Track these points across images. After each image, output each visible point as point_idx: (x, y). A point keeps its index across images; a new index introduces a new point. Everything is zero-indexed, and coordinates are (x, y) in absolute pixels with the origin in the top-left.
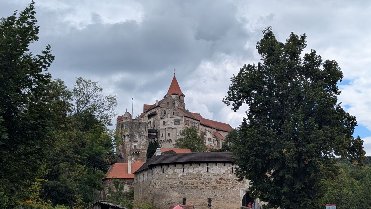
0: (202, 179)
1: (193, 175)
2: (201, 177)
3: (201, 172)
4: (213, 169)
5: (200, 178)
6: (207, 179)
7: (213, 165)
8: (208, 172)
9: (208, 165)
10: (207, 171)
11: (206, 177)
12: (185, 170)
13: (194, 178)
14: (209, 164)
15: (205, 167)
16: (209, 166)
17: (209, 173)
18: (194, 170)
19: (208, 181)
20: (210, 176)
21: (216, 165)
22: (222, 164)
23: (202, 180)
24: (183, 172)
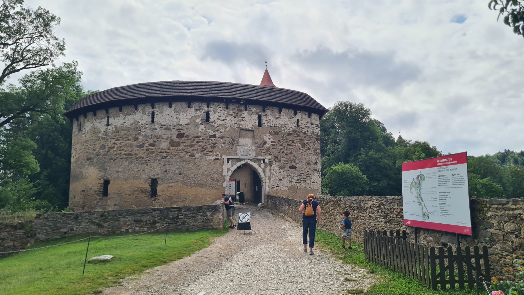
0: (140, 137)
1: (124, 130)
2: (139, 134)
3: (139, 122)
4: (164, 114)
5: (136, 135)
6: (150, 137)
7: (164, 107)
8: (153, 121)
9: (153, 108)
10: (150, 119)
11: (149, 133)
12: (111, 120)
13: (125, 136)
14: (157, 105)
15: (147, 112)
16: (156, 110)
17: (155, 124)
18: (126, 119)
19: (151, 141)
20: (157, 131)
21: (170, 107)
22: (184, 105)
23: (140, 141)
24: (108, 125)
